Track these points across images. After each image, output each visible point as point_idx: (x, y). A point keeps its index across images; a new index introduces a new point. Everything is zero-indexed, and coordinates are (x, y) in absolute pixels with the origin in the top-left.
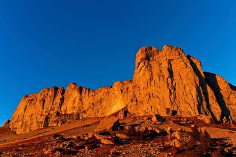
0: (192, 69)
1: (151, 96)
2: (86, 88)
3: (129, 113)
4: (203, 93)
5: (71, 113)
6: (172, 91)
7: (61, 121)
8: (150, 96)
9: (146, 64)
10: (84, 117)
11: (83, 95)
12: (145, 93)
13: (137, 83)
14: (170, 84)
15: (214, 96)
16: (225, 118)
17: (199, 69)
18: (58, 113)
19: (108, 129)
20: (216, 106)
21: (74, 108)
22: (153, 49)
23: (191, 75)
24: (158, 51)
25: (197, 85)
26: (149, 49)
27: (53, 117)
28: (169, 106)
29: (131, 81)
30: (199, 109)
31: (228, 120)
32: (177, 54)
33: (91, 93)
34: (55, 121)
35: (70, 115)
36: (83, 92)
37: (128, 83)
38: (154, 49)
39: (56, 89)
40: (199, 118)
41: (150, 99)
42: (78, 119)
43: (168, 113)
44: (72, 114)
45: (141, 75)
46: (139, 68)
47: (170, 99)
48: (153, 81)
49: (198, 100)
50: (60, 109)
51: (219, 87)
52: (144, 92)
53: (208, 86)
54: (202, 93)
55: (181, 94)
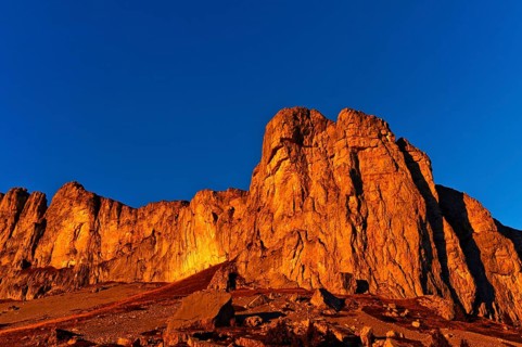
0: (410, 177)
1: (303, 239)
2: (112, 201)
3: (242, 279)
4: (435, 240)
5: (64, 265)
6: (359, 229)
7: (35, 286)
8: (300, 238)
9: (293, 153)
10: (101, 279)
11: (103, 219)
12: (288, 228)
13: (264, 200)
14: (354, 210)
15: (460, 249)
16: (483, 305)
17: (427, 179)
18: (26, 265)
19: (205, 321)
20: (462, 275)
21: (75, 252)
22: (313, 114)
23: (408, 192)
24: (324, 123)
25: (420, 217)
26: (302, 116)
27: (12, 275)
28: (349, 269)
29: (243, 194)
30: (423, 281)
31: (490, 310)
32: (374, 135)
33: (126, 216)
34: (17, 287)
35: (61, 270)
36: (101, 211)
37: (234, 197)
38: (315, 116)
39: (22, 196)
40: (425, 303)
41: (300, 247)
42: (84, 283)
43: (346, 286)
44: (66, 268)
45: (276, 181)
46: (274, 163)
47: (354, 250)
48: (310, 200)
49: (421, 258)
50: (33, 253)
51: (469, 225)
52: (284, 228)
53: (445, 223)
54: (431, 239)
55: (381, 240)
